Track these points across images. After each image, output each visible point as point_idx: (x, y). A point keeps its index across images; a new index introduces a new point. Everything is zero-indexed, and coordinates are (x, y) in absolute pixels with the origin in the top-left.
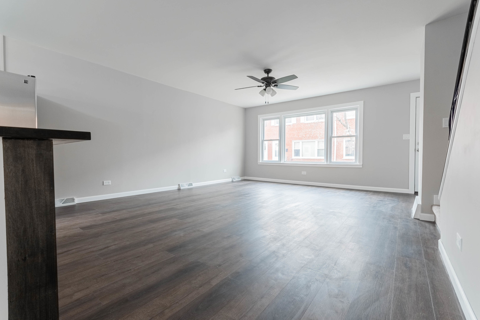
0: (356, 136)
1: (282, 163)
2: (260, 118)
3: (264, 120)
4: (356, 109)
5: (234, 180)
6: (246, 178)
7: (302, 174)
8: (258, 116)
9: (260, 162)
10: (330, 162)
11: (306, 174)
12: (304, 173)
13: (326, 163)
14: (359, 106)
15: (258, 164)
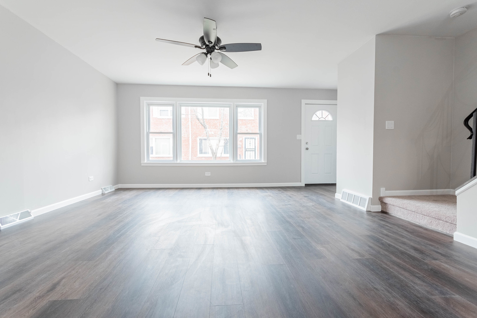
0: (260, 134)
1: (178, 162)
2: (144, 101)
3: (149, 105)
4: (259, 107)
5: (106, 192)
6: (120, 186)
7: (206, 175)
8: (141, 98)
9: (145, 162)
10: (237, 160)
11: (210, 175)
12: (208, 174)
13: (232, 162)
14: (263, 104)
15: (142, 165)
